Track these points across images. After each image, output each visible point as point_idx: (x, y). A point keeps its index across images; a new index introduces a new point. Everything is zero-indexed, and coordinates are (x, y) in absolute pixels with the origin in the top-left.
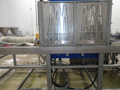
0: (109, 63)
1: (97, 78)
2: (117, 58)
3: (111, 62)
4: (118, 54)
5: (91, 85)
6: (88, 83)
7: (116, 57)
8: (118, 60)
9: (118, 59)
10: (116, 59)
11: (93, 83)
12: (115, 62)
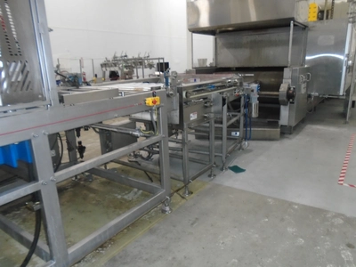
0: (62, 162)
1: (42, 227)
2: (80, 143)
3: (68, 157)
4: (82, 131)
5: (27, 260)
6: (14, 253)
7: (78, 140)
8: (85, 148)
9: (83, 144)
10: (77, 145)
11: (33, 247)
12: (78, 156)
